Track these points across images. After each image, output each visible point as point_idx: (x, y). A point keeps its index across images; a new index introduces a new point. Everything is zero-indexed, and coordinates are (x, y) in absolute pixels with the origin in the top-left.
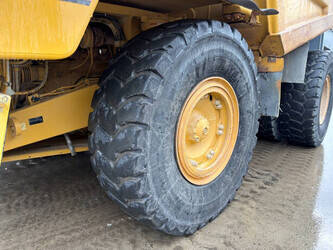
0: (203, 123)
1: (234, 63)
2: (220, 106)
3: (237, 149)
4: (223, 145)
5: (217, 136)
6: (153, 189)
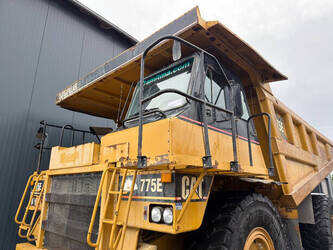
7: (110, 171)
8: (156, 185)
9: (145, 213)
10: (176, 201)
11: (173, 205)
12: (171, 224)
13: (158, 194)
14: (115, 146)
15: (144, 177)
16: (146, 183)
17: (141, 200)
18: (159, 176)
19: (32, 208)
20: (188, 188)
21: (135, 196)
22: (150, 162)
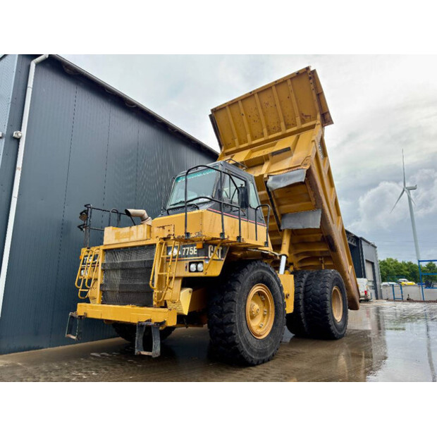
0: (256, 307)
1: (269, 278)
2: (264, 299)
3: (275, 324)
4: (267, 321)
5: (264, 316)
6: (244, 347)
7: (161, 244)
8: (193, 251)
9: (186, 267)
10: (205, 259)
11: (203, 260)
12: (202, 271)
13: (195, 256)
14: (163, 227)
15: (184, 246)
16: (187, 250)
17: (184, 260)
18: (195, 245)
19: (80, 277)
20: (212, 252)
21: (180, 258)
22: (192, 236)
